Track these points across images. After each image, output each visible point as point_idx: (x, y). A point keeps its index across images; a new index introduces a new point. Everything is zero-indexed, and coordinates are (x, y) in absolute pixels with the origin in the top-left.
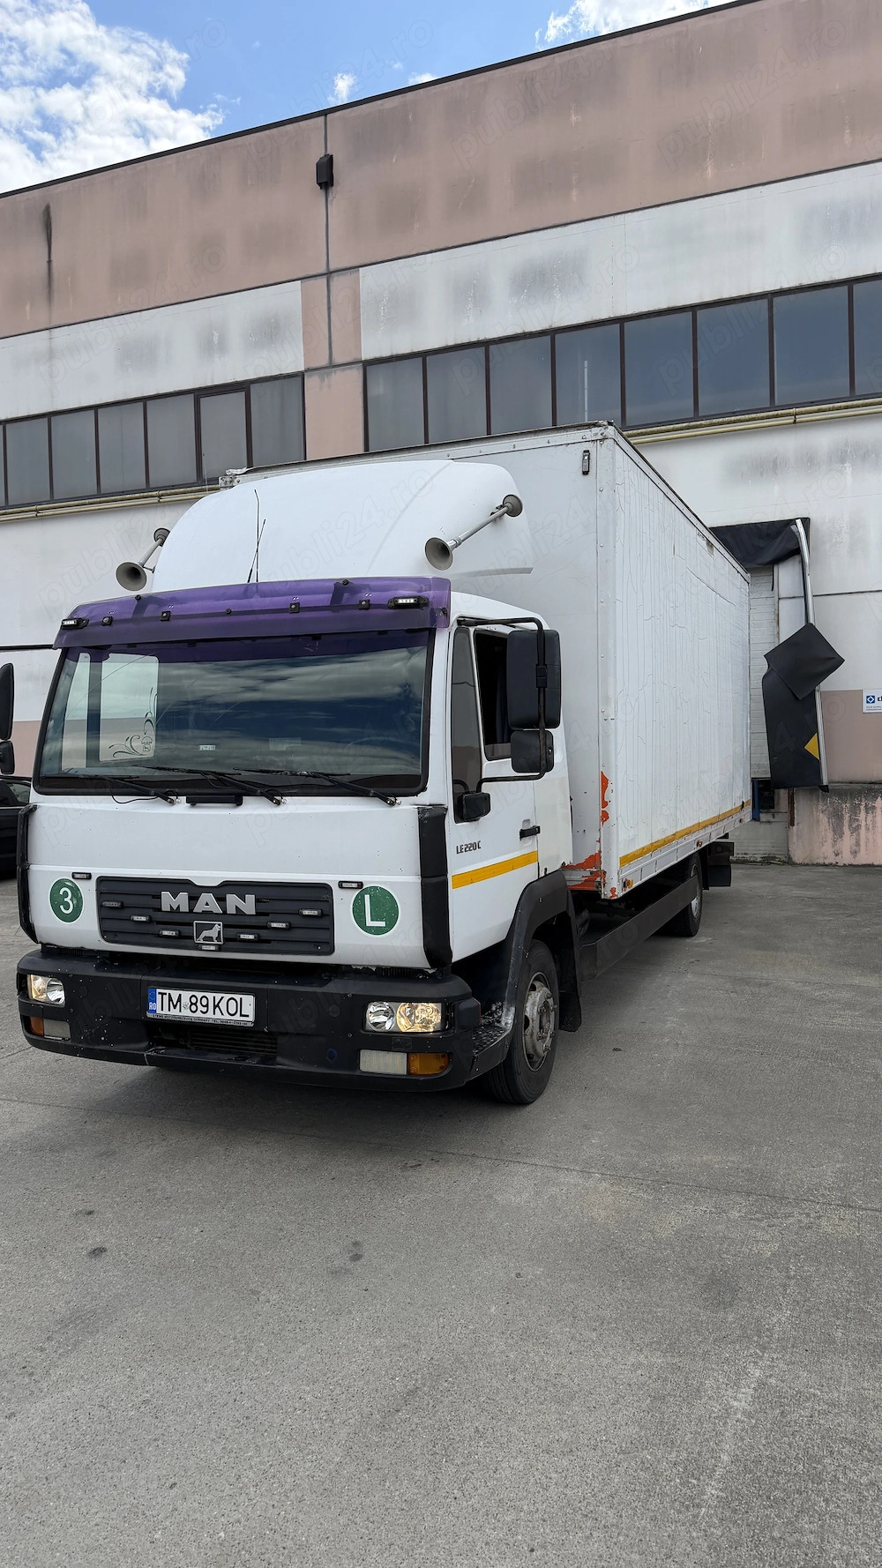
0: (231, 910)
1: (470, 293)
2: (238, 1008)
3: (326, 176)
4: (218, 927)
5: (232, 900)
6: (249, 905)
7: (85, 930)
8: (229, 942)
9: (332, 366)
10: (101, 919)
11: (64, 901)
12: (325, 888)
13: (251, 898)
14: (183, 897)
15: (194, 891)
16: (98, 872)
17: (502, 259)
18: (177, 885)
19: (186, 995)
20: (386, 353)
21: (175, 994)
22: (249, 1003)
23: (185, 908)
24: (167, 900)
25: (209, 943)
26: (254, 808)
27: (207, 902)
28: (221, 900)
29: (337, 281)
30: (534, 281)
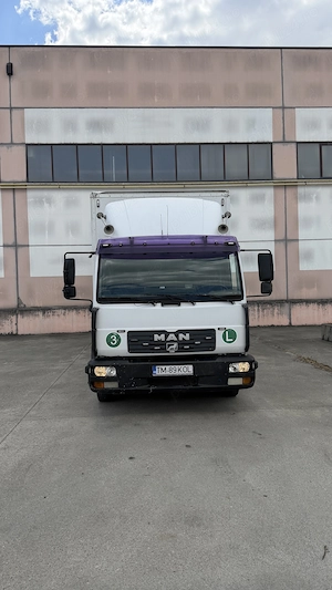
0: (181, 339)
1: (70, 125)
2: (187, 370)
3: (10, 71)
4: (176, 345)
5: (181, 336)
6: (187, 337)
7: (122, 349)
8: (180, 349)
9: (12, 143)
10: (129, 346)
11: (112, 340)
12: (214, 330)
13: (188, 335)
14: (163, 336)
15: (167, 334)
16: (128, 330)
17: (83, 116)
18: (159, 332)
19: (168, 367)
20: (36, 142)
21: (163, 367)
22: (191, 368)
23: (163, 339)
24: (156, 337)
25: (172, 350)
26: (185, 307)
27: (172, 337)
28: (177, 336)
29: (14, 111)
30: (95, 125)
